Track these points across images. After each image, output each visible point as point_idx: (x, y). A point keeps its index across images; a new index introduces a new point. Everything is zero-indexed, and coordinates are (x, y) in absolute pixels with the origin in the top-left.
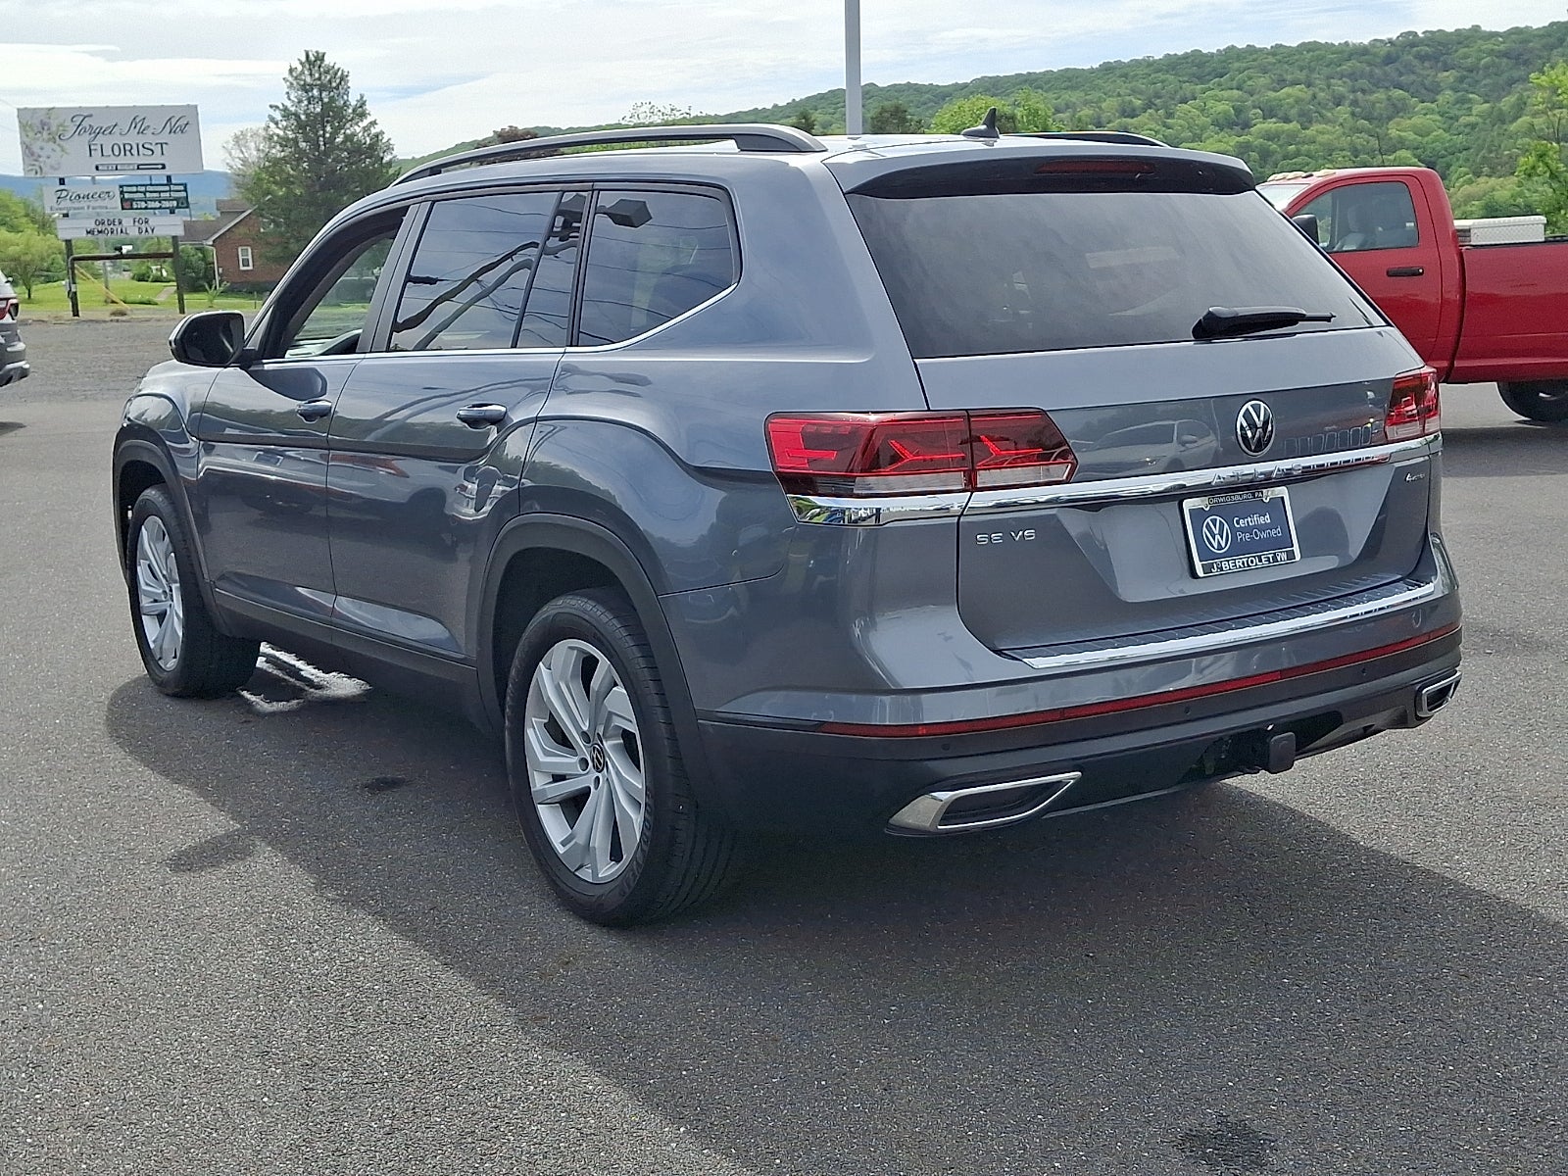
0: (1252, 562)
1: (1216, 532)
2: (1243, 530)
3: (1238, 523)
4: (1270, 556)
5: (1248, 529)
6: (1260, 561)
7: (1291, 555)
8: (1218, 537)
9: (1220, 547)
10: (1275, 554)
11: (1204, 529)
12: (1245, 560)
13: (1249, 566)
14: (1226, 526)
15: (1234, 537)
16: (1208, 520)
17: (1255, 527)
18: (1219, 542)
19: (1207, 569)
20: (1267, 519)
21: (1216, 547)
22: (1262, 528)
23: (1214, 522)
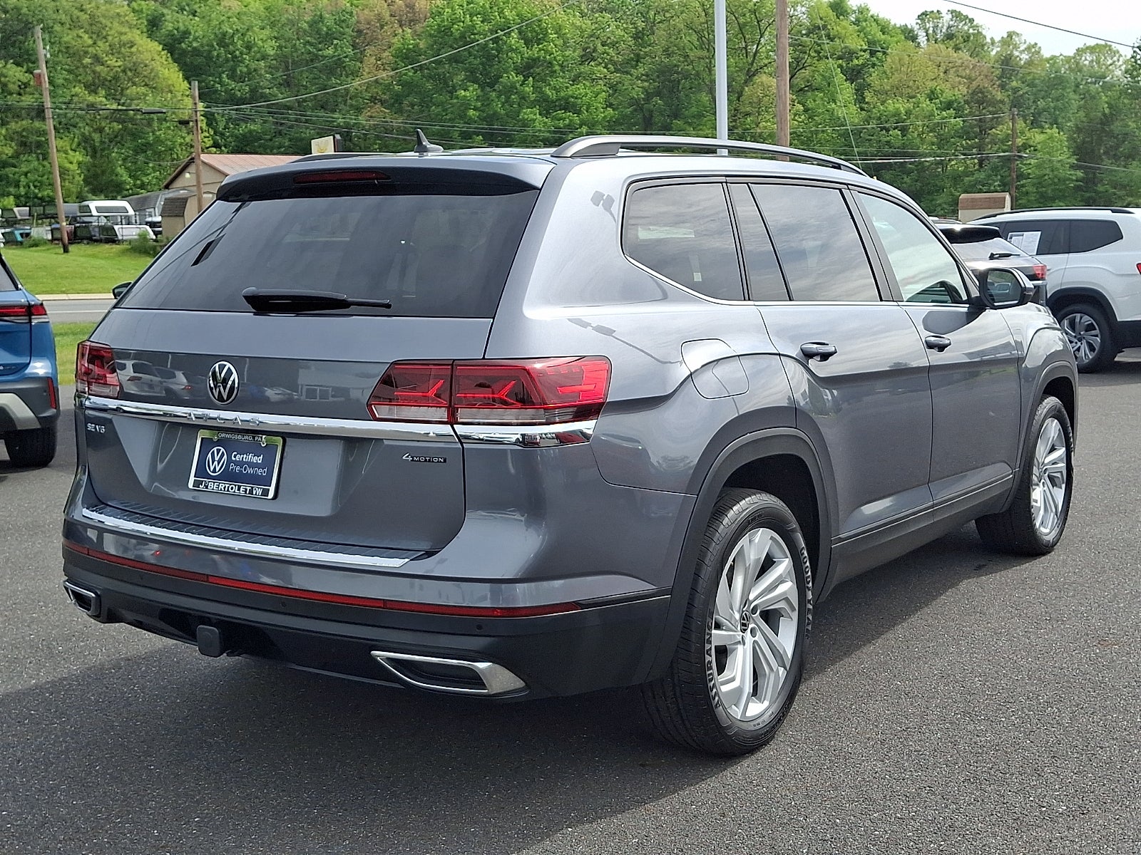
0: (232, 488)
1: (217, 459)
2: (236, 463)
3: (235, 457)
4: (248, 488)
5: (241, 464)
6: (239, 489)
7: (266, 493)
8: (216, 463)
9: (214, 471)
10: (252, 488)
11: (210, 455)
12: (227, 486)
13: (228, 490)
14: (225, 456)
15: (228, 465)
16: (215, 449)
17: (246, 463)
18: (215, 467)
19: (197, 484)
20: (259, 460)
21: (212, 470)
22: (252, 465)
23: (218, 451)
